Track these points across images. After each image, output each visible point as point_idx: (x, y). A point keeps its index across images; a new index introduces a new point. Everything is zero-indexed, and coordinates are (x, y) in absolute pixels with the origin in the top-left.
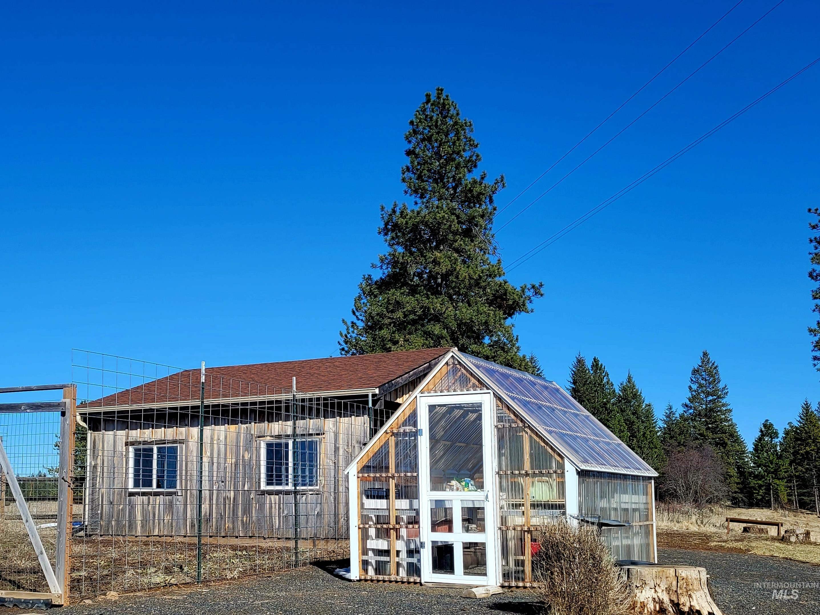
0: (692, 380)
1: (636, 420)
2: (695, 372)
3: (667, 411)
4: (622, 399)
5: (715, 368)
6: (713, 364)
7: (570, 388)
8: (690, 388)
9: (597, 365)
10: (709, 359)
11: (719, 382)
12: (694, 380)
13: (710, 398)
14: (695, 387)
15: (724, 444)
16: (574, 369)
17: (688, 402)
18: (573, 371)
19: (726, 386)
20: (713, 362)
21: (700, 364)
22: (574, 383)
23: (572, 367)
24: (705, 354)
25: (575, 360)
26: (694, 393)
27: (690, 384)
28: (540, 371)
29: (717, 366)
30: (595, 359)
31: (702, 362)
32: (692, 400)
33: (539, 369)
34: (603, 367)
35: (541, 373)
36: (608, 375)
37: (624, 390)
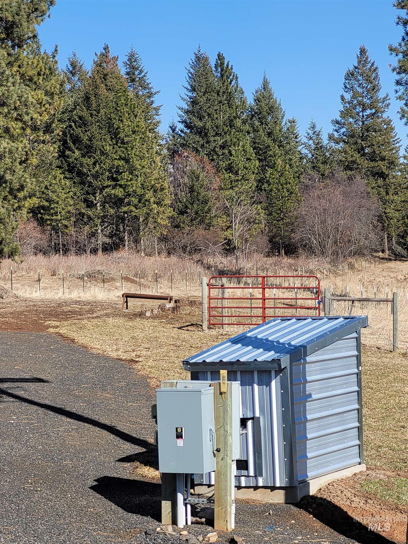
0: (346, 87)
1: (271, 144)
2: (350, 75)
3: (309, 131)
4: (256, 113)
5: (375, 70)
6: (373, 65)
7: (185, 97)
8: (343, 98)
9: (222, 64)
10: (367, 58)
11: (379, 90)
12: (348, 86)
13: (368, 112)
14: (348, 96)
15: (382, 175)
16: (192, 70)
17: (339, 119)
18: (191, 73)
19: (387, 96)
20: (372, 62)
21: (356, 65)
22: (193, 89)
23: (189, 67)
24: (363, 51)
25: (193, 57)
26: (347, 105)
27: (342, 92)
28: (143, 74)
29: (376, 68)
30: (219, 56)
31: (359, 62)
32: (345, 114)
33: (141, 72)
34: (230, 67)
35: (145, 76)
36: (237, 78)
37: (257, 100)
